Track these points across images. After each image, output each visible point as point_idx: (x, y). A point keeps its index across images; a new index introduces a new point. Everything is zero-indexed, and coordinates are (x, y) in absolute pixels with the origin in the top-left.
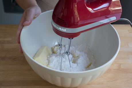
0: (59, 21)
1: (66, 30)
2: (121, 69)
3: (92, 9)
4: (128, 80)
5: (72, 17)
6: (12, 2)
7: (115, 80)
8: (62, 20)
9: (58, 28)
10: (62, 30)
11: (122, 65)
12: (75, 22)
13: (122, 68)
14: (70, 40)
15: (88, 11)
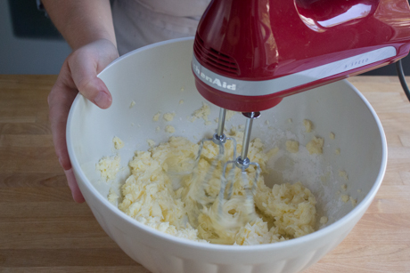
0: (216, 58)
1: (237, 87)
2: (379, 214)
3: (316, 21)
4: (400, 250)
5: (257, 49)
6: (38, 8)
7: (360, 249)
8: (222, 55)
9: (211, 80)
10: (224, 86)
11: (380, 203)
12: (266, 66)
13: (381, 211)
14: (249, 119)
15: (305, 27)
